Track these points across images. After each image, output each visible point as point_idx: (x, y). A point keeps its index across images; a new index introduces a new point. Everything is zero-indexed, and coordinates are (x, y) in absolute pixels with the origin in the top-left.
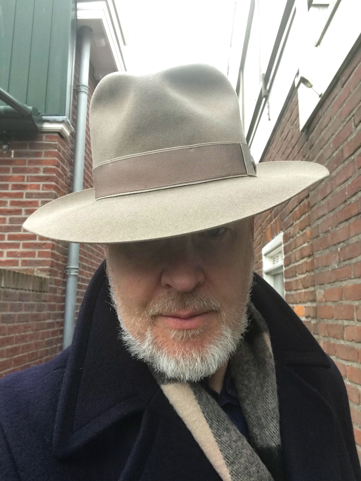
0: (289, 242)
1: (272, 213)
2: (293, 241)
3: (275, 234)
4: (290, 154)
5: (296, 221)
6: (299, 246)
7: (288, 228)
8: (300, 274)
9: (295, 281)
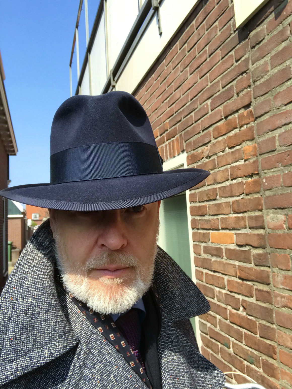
0: (200, 163)
1: (165, 134)
2: (211, 161)
3: (169, 157)
4: (202, 64)
5: (216, 138)
6: (224, 166)
7: (198, 148)
8: (226, 197)
9: (216, 205)
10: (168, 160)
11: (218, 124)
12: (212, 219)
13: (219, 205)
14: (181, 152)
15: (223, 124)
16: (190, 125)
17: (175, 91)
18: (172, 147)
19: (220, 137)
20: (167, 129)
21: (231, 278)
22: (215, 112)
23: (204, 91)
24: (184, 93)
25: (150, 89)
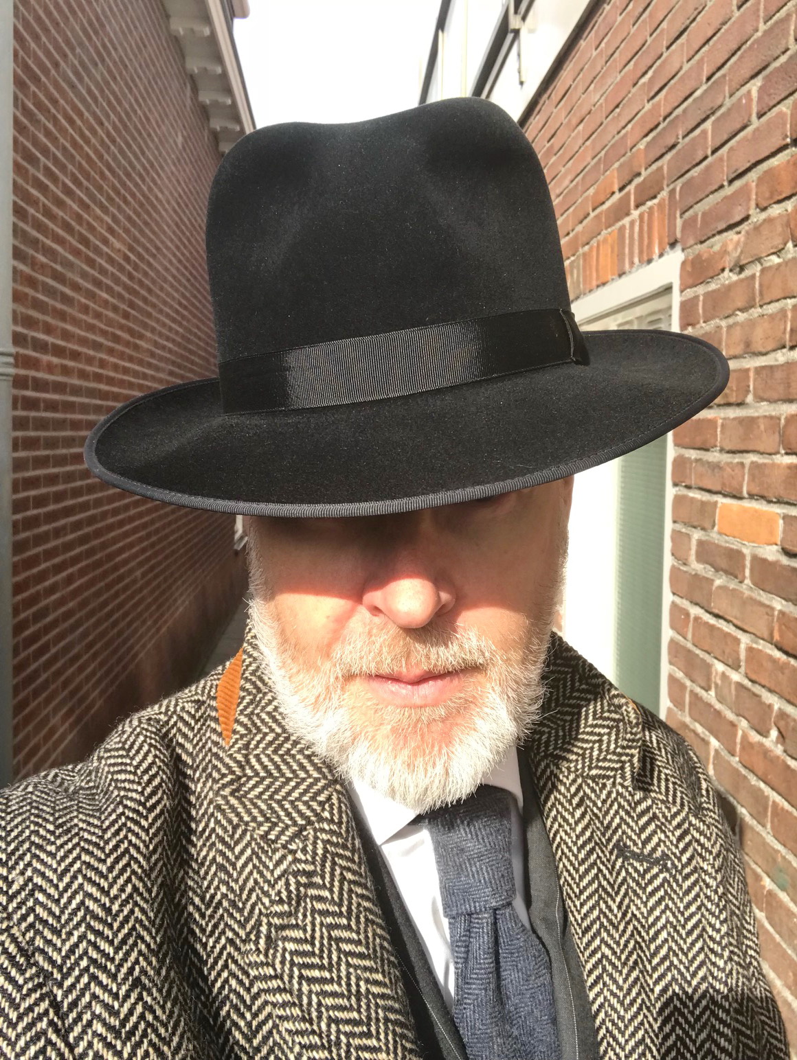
0: (713, 286)
1: (631, 188)
2: (742, 281)
3: (636, 260)
5: (764, 209)
6: (778, 300)
7: (714, 235)
8: (771, 401)
9: (741, 421)
10: (634, 269)
11: (774, 162)
12: (728, 464)
13: (750, 423)
14: (668, 248)
15: (788, 161)
16: (698, 160)
17: (668, 48)
18: (646, 228)
19: (775, 206)
20: (636, 170)
21: (756, 643)
22: (769, 122)
23: (745, 51)
24: (693, 56)
25: (605, 40)
